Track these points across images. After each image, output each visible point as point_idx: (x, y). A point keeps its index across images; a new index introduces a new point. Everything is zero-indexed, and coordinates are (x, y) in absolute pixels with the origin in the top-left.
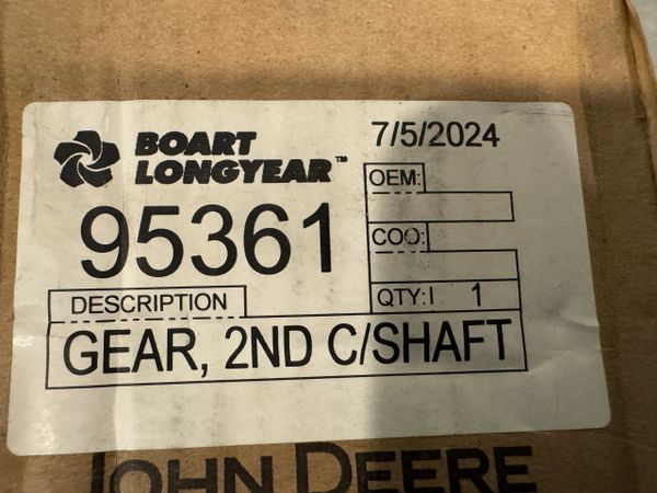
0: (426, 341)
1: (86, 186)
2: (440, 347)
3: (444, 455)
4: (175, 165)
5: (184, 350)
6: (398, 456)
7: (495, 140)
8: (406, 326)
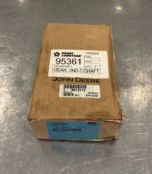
0: (90, 71)
1: (57, 56)
2: (91, 71)
3: (90, 79)
5: (65, 70)
6: (86, 79)
7: (98, 54)
8: (88, 69)
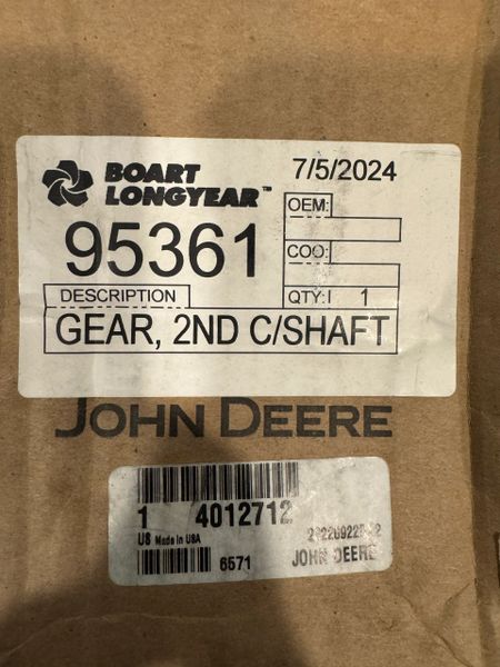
0: (323, 330)
1: (68, 205)
2: (333, 334)
3: (327, 410)
4: (136, 190)
5: (144, 330)
6: (295, 408)
7: (393, 175)
8: (308, 318)
